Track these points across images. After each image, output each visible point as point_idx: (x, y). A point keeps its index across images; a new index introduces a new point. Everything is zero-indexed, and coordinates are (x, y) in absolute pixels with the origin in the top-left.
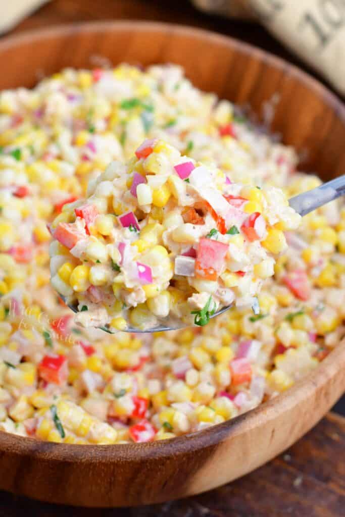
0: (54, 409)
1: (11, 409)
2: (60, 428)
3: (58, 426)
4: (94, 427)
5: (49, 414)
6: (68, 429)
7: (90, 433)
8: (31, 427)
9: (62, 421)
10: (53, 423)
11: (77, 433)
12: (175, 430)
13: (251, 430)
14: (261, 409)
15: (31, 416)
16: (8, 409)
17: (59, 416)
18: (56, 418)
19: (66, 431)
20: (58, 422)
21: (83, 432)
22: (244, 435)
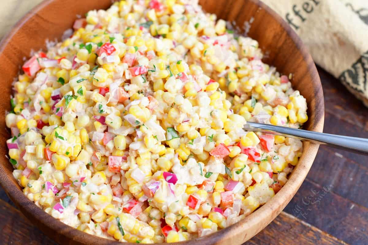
0: (118, 219)
1: (92, 215)
2: (122, 230)
3: (120, 229)
4: (142, 229)
5: (115, 222)
6: (125, 230)
7: (139, 233)
8: (104, 227)
9: (123, 226)
10: (117, 227)
11: (131, 232)
12: (189, 231)
13: (234, 237)
14: (240, 224)
15: (104, 221)
16: (91, 215)
17: (120, 223)
18: (119, 224)
19: (124, 231)
20: (120, 227)
21: (135, 232)
22: (229, 240)
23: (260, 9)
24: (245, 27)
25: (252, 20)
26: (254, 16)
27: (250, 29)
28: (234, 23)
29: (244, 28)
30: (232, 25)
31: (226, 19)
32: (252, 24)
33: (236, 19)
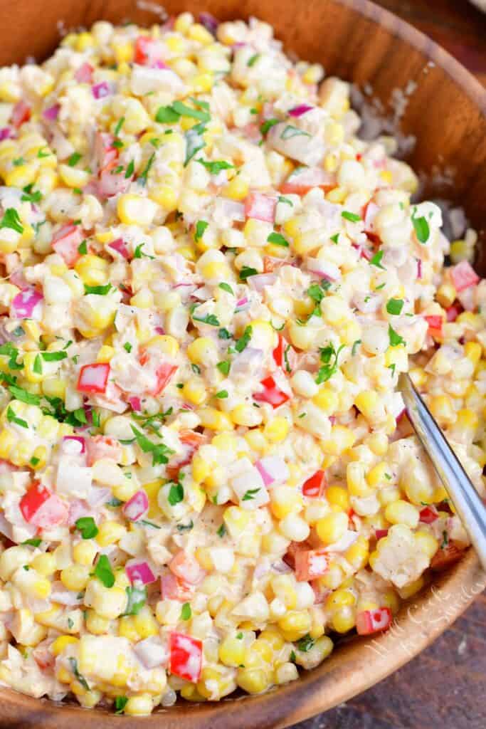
23: (431, 64)
24: (395, 100)
25: (411, 88)
26: (415, 79)
27: (408, 108)
28: (369, 90)
29: (391, 103)
30: (364, 93)
31: (347, 78)
32: (410, 98)
33: (373, 80)
